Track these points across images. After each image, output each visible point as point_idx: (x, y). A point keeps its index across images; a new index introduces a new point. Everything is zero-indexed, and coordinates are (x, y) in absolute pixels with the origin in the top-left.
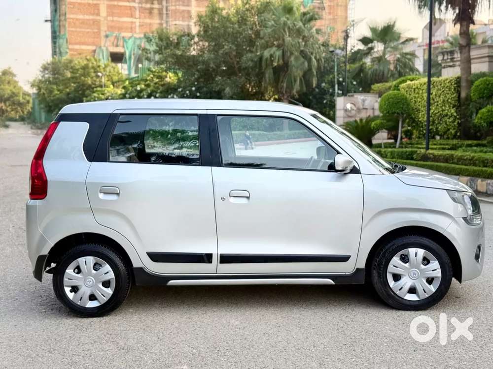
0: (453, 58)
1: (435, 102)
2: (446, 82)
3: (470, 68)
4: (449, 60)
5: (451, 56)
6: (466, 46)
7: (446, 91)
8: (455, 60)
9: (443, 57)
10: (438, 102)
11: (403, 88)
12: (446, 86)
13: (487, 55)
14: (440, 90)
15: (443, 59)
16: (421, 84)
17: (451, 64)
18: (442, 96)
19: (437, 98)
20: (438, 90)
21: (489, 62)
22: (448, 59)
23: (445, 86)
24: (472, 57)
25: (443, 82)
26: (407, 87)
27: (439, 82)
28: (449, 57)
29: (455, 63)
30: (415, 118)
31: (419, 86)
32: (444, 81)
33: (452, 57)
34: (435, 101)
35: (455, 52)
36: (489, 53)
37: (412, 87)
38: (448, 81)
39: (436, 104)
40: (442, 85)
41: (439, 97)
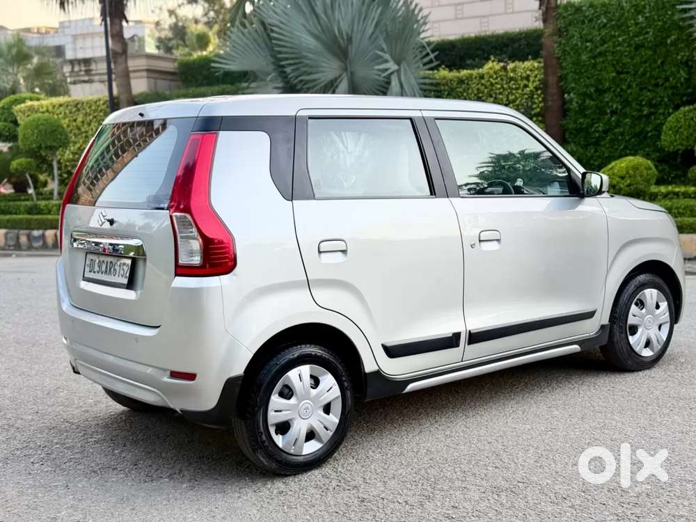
0: (91, 70)
1: (83, 133)
2: (98, 103)
3: (129, 84)
4: (83, 73)
5: (85, 66)
6: (122, 54)
7: (100, 116)
8: (93, 72)
9: (73, 68)
10: (87, 132)
11: (20, 111)
12: (99, 109)
13: (145, 68)
14: (90, 115)
15: (72, 71)
16: (54, 107)
17: (86, 78)
18: (92, 124)
19: (85, 126)
20: (86, 114)
21: (148, 77)
22: (81, 71)
23: (97, 110)
24: (131, 69)
25: (93, 103)
26: (29, 110)
27: (87, 103)
28: (83, 68)
29: (92, 78)
30: (46, 156)
31: (50, 108)
32: (96, 102)
33: (87, 68)
34: (83, 130)
35: (92, 62)
36: (147, 66)
37: (39, 109)
38: (102, 102)
39: (84, 135)
40: (93, 108)
41: (89, 124)
